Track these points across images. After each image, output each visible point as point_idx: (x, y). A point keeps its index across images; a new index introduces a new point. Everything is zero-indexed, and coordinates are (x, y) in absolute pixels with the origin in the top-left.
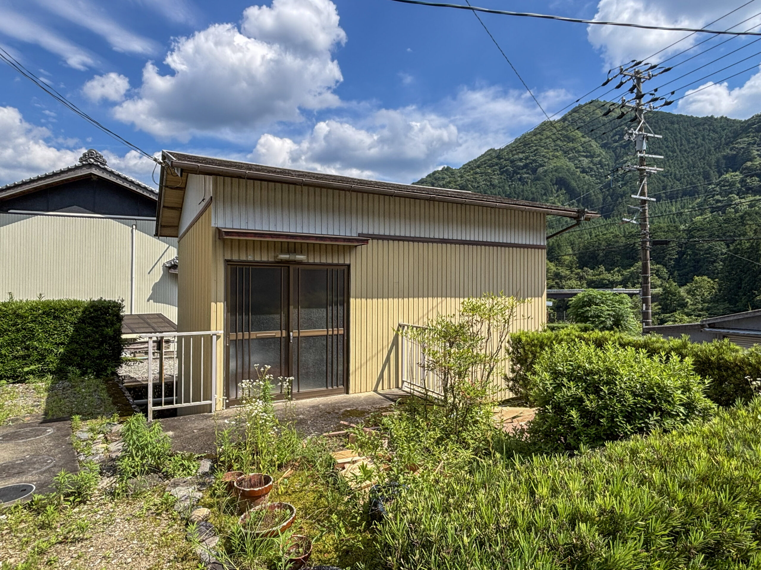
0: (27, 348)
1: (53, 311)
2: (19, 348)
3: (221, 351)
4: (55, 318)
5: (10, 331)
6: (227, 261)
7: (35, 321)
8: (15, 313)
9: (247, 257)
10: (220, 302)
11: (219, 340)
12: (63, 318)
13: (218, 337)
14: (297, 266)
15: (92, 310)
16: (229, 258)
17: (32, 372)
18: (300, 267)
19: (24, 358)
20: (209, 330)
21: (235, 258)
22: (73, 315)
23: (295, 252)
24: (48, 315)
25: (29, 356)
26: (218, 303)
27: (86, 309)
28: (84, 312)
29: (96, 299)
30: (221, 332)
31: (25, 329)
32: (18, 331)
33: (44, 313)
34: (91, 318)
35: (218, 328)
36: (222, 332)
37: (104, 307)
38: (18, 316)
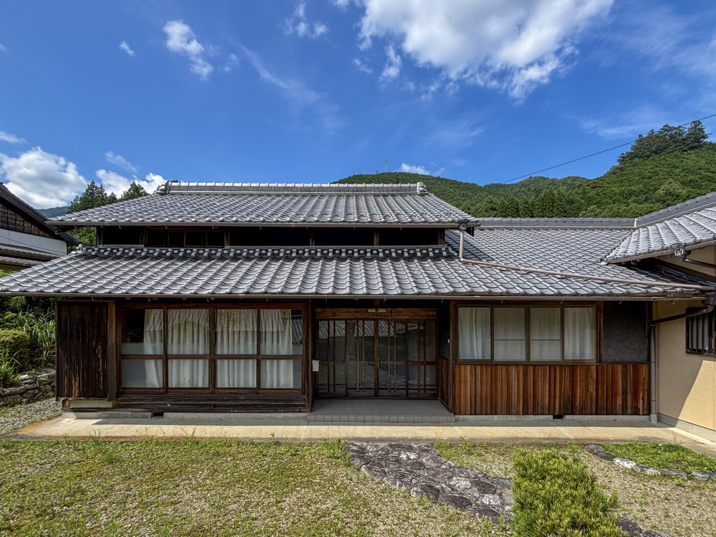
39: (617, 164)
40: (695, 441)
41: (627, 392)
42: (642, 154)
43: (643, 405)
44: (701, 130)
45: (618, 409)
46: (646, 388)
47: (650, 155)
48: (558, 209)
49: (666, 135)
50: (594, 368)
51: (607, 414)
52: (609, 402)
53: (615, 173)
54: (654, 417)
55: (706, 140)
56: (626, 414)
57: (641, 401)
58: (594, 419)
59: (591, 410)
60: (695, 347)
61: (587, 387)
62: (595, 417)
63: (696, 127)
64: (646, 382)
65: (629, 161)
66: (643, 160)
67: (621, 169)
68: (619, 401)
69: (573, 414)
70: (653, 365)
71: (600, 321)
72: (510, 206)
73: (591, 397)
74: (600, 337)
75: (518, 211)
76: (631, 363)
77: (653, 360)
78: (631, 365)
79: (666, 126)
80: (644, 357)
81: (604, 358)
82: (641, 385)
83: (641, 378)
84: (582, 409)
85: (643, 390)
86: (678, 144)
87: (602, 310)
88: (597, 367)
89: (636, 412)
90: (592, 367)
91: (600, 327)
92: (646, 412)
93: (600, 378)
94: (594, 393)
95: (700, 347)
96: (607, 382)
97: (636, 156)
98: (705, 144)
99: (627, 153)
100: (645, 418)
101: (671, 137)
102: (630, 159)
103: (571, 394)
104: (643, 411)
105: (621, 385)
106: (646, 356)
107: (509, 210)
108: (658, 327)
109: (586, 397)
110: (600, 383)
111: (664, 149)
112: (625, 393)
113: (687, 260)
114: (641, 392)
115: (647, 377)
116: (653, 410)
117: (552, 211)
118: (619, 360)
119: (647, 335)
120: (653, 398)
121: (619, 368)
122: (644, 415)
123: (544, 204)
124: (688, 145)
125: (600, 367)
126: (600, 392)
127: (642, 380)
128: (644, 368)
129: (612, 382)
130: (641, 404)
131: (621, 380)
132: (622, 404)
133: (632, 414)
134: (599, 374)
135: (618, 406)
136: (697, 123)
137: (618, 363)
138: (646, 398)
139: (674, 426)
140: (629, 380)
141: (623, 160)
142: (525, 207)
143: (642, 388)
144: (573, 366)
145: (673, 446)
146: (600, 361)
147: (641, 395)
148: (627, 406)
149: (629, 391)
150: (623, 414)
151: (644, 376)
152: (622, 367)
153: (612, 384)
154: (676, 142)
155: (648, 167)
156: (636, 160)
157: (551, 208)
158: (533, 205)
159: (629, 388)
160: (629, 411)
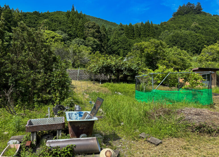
39: (172, 17)
42: (181, 13)
44: (200, 6)
47: (184, 14)
48: (151, 31)
49: (189, 6)
53: (172, 20)
55: (202, 11)
66: (182, 16)
67: (174, 19)
72: (130, 28)
75: (134, 31)
79: (189, 3)
86: (193, 11)
97: (179, 14)
98: (202, 12)
99: (176, 13)
101: (191, 7)
102: (177, 15)
107: (130, 30)
111: (189, 12)
117: (149, 32)
123: (145, 28)
124: (197, 12)
136: (199, 3)
141: (174, 15)
142: (137, 29)
154: (192, 10)
155: (184, 18)
156: (179, 16)
157: (148, 31)
158: (140, 29)
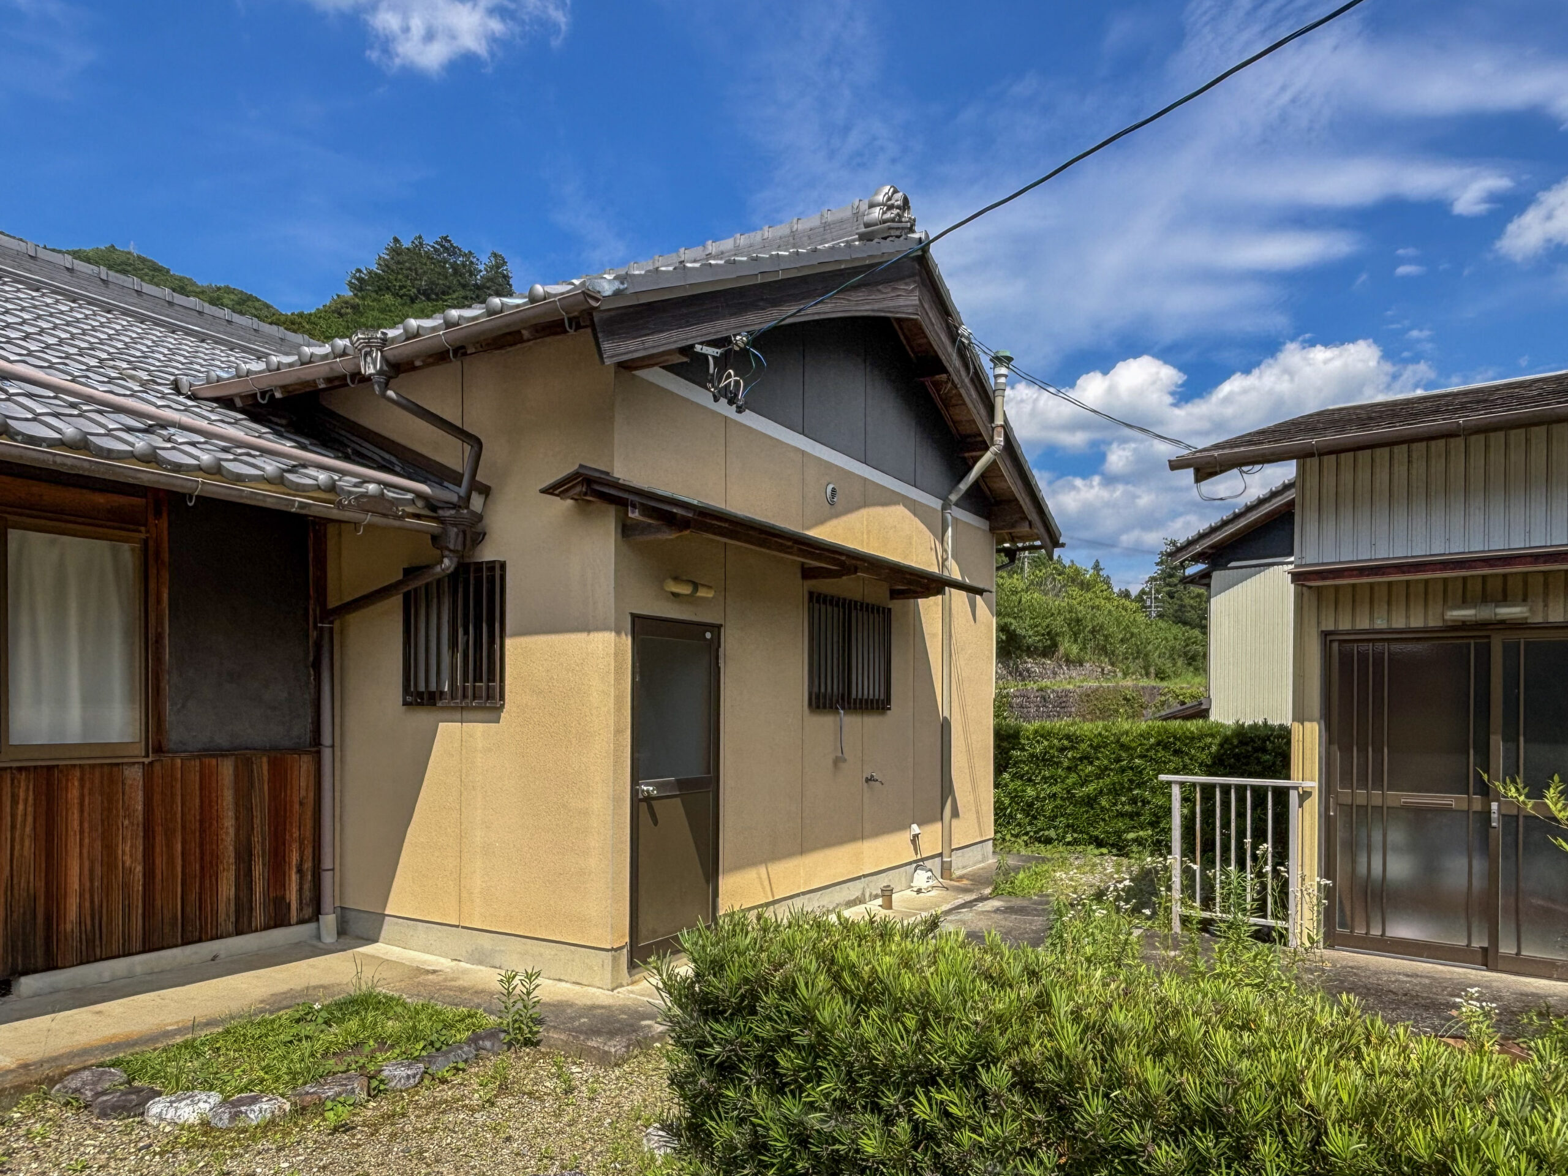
0: (1133, 801)
1: (1171, 740)
2: (1124, 799)
3: (1312, 824)
4: (1177, 752)
5: (1111, 770)
6: (1325, 634)
7: (1145, 756)
8: (1118, 741)
9: (1372, 619)
10: (1311, 720)
11: (1307, 804)
12: (1187, 754)
13: (1304, 796)
14: (1512, 636)
15: (1235, 742)
16: (1331, 628)
17: (1139, 841)
18: (1523, 637)
19: (1132, 816)
20: (1288, 777)
21: (1345, 625)
22: (1203, 749)
23: (1505, 599)
24: (1166, 747)
25: (1138, 814)
26: (1307, 724)
27: (1226, 740)
28: (1221, 745)
29: (1249, 722)
30: (1312, 784)
31: (1132, 768)
32: (1123, 770)
33: (1158, 743)
34: (1237, 757)
35: (1307, 775)
36: (1316, 784)
37: (1258, 737)
38: (1123, 746)
40: (418, 969)
41: (251, 855)
42: (401, 287)
43: (300, 890)
45: (222, 917)
46: (308, 833)
49: (445, 261)
50: (134, 775)
51: (186, 942)
52: (193, 897)
53: (341, 315)
54: (329, 920)
56: (251, 930)
57: (294, 877)
58: (138, 969)
59: (127, 938)
60: (422, 687)
61: (109, 849)
62: (140, 963)
63: (498, 268)
64: (309, 813)
65: (374, 295)
66: (403, 305)
67: (355, 308)
68: (227, 889)
69: (51, 965)
70: (327, 753)
71: (159, 601)
73: (126, 886)
74: (158, 660)
76: (264, 750)
77: (326, 740)
78: (265, 760)
79: (445, 239)
80: (301, 729)
81: (175, 735)
82: (295, 824)
83: (296, 800)
84: (90, 942)
85: (301, 843)
87: (166, 556)
88: (148, 770)
89: (279, 919)
90: (128, 772)
91: (159, 622)
92: (308, 912)
93: (159, 813)
94: (139, 869)
95: (433, 687)
96: (184, 827)
97: (388, 288)
99: (369, 273)
100: (307, 929)
101: (455, 269)
102: (376, 292)
103: (41, 885)
104: (300, 909)
105: (232, 831)
106: (309, 727)
108: (342, 632)
109: (107, 889)
110: (159, 829)
111: (444, 293)
112: (244, 857)
113: (391, 393)
114: (295, 846)
115: (311, 795)
116: (327, 903)
118: (223, 740)
119: (311, 659)
120: (327, 863)
121: (227, 770)
122: (301, 922)
125: (157, 767)
126: (160, 862)
127: (297, 806)
128: (304, 768)
129: (201, 822)
130: (294, 887)
131: (231, 814)
132: (237, 897)
133: (267, 928)
134: (157, 798)
135: (222, 908)
136: (500, 259)
137: (221, 753)
138: (308, 865)
139: (374, 940)
140: (257, 813)
141: (359, 285)
143: (296, 835)
144: (50, 768)
145: (353, 1001)
146: (159, 749)
147: (295, 858)
148: (251, 901)
149: (257, 850)
150: (239, 932)
151: (303, 793)
152: (236, 768)
153: (202, 831)
156: (388, 298)
159: (256, 839)
160: (259, 916)
